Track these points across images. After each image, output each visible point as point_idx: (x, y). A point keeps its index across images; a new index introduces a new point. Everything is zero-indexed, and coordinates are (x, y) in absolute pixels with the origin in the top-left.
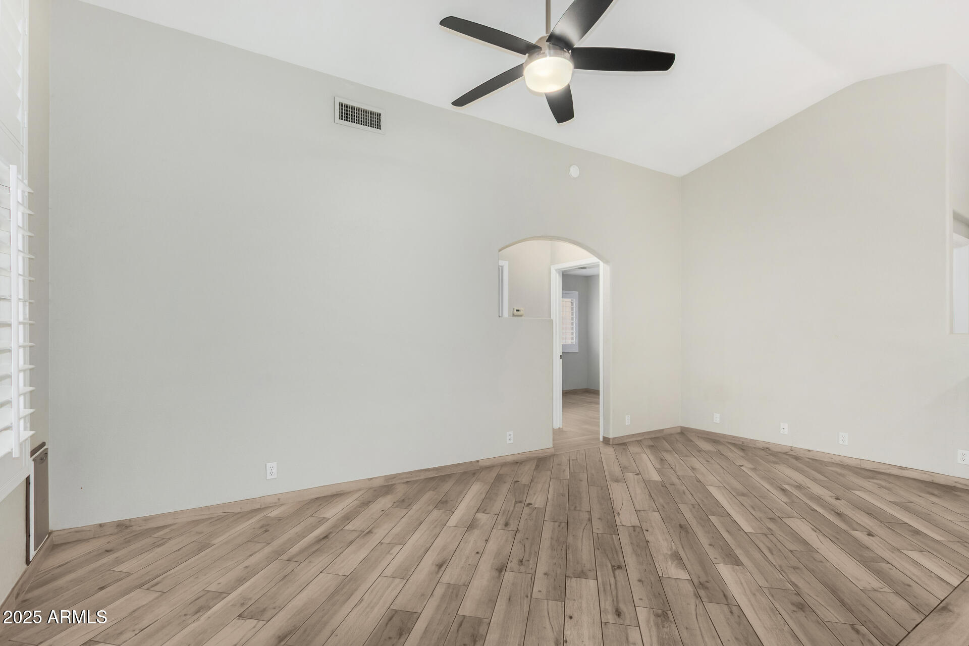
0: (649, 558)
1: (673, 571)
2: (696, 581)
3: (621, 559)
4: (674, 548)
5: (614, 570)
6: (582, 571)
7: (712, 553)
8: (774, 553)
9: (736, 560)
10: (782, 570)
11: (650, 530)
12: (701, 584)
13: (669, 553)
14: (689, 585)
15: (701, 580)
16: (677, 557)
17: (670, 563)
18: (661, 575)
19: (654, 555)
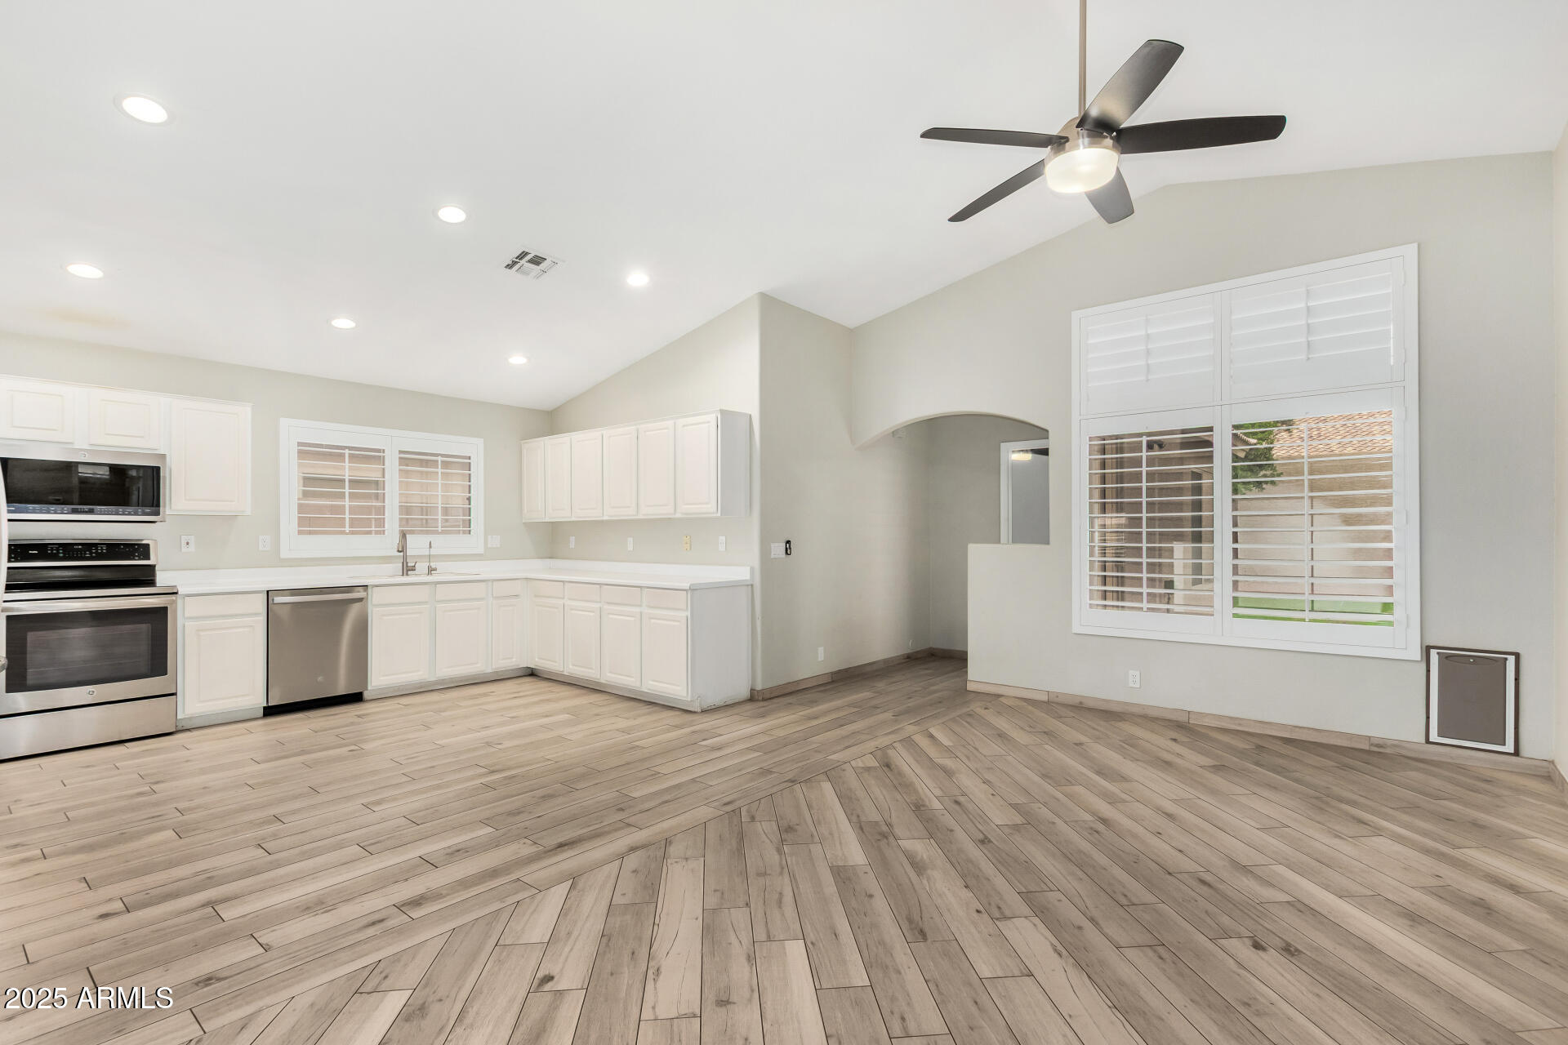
0: (953, 860)
1: (920, 848)
2: (891, 839)
3: (985, 851)
4: (925, 882)
5: (986, 838)
6: (1019, 832)
7: (871, 883)
8: (777, 896)
9: (839, 875)
10: (783, 868)
11: (975, 915)
12: (887, 838)
13: (929, 872)
14: (900, 834)
15: (885, 840)
16: (919, 867)
17: (925, 857)
18: (932, 840)
19: (948, 865)
